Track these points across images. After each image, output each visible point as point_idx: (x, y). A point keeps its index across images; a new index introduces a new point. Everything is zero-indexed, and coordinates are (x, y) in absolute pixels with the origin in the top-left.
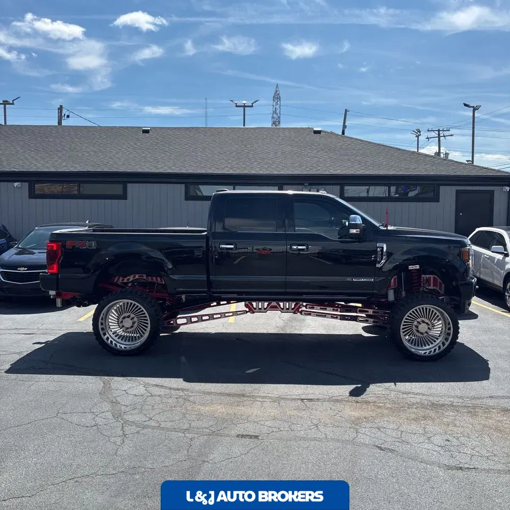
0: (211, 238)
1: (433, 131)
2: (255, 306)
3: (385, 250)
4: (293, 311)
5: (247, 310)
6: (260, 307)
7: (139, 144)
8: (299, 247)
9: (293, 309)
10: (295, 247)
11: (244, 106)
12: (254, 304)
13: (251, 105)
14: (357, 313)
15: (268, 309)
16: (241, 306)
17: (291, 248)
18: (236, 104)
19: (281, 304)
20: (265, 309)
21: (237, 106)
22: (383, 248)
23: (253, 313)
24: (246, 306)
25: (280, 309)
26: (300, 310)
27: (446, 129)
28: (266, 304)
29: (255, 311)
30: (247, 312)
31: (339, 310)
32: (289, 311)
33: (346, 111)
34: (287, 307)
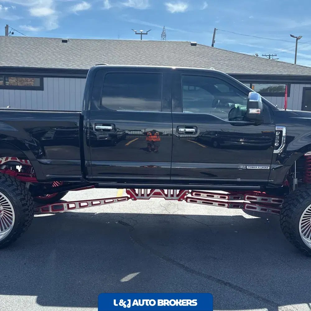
0: (85, 117)
1: (266, 56)
2: (137, 192)
3: (284, 134)
4: (178, 198)
5: (129, 196)
6: (143, 193)
7: (58, 49)
8: (187, 130)
9: (178, 196)
10: (182, 130)
11: (141, 34)
12: (137, 190)
13: (146, 33)
14: (245, 200)
15: (151, 195)
16: (122, 192)
17: (178, 130)
18: (136, 32)
19: (166, 191)
20: (148, 195)
21: (136, 34)
22: (281, 132)
23: (135, 199)
24: (128, 192)
25: (164, 196)
26: (185, 197)
27: (274, 55)
28: (149, 191)
29: (137, 197)
30: (128, 198)
31: (227, 197)
32: (173, 198)
33: (215, 29)
34: (172, 193)
